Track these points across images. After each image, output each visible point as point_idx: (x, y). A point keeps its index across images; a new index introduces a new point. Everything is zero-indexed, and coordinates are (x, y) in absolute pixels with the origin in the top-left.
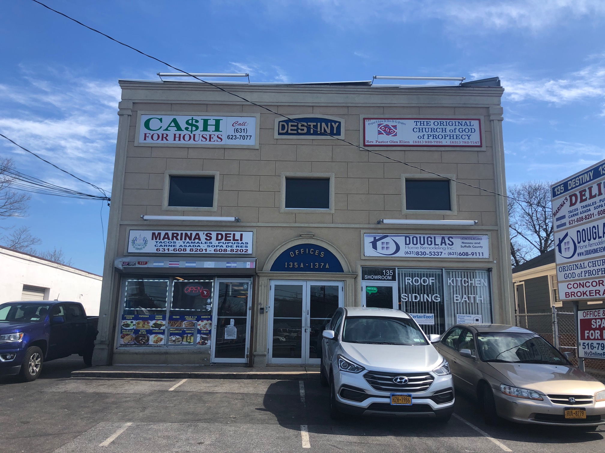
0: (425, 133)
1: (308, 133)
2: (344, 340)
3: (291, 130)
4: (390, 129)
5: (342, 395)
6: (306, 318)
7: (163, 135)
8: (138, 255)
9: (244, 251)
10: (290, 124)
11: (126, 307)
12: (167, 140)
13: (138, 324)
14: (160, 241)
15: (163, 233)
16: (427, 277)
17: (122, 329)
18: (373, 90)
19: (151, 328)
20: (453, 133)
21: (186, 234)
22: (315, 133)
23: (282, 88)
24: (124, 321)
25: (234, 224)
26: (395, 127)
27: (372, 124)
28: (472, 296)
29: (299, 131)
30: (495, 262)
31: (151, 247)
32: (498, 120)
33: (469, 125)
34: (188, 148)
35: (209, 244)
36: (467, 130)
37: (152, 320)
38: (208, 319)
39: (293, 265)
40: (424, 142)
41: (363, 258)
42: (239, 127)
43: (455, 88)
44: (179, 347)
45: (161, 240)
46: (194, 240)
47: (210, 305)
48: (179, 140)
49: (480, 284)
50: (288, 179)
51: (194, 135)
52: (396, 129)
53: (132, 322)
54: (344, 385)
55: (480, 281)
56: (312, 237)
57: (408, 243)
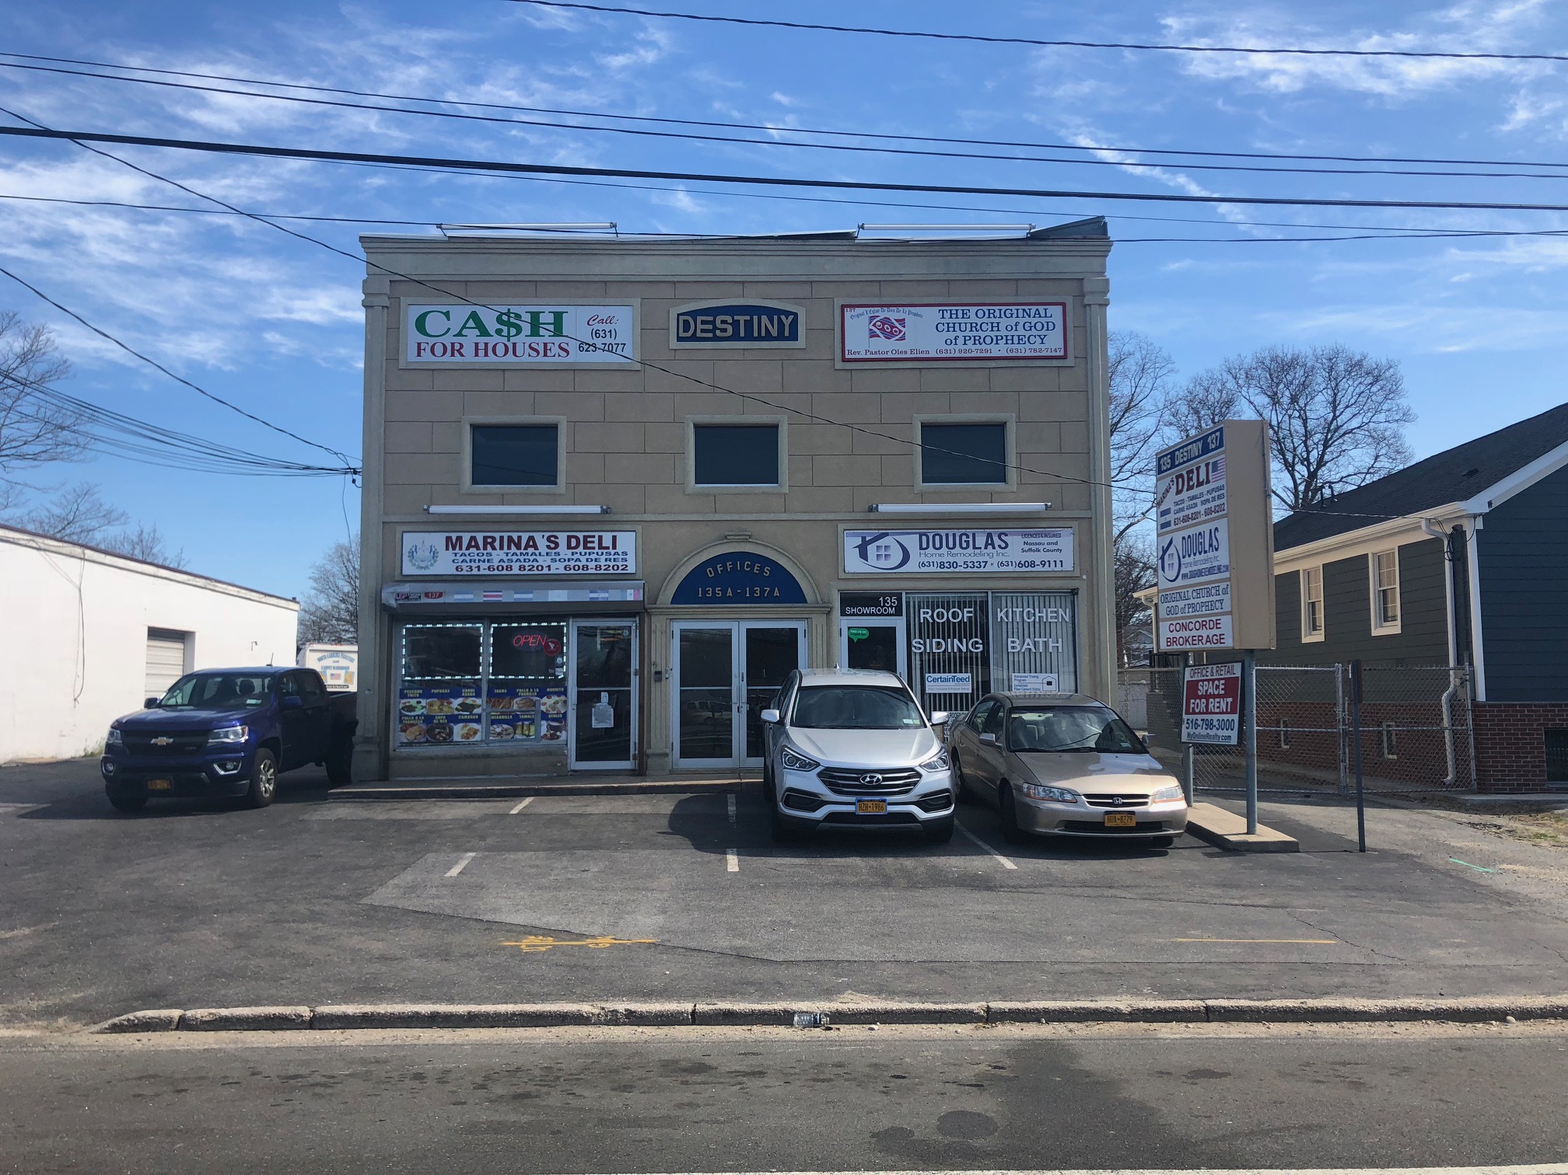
0: (958, 333)
1: (736, 337)
3: (703, 331)
4: (892, 327)
5: (787, 804)
6: (739, 687)
7: (453, 345)
8: (422, 578)
9: (621, 568)
10: (699, 319)
11: (405, 675)
12: (462, 355)
13: (431, 705)
14: (461, 552)
15: (466, 538)
16: (959, 608)
17: (401, 715)
18: (860, 248)
19: (456, 712)
20: (1013, 333)
21: (510, 539)
22: (749, 337)
23: (682, 247)
24: (404, 701)
25: (600, 518)
26: (902, 321)
27: (858, 316)
28: (1041, 640)
29: (718, 333)
30: (1084, 577)
31: (445, 564)
32: (1100, 305)
33: (1043, 315)
34: (504, 370)
35: (554, 557)
36: (1039, 326)
37: (456, 697)
38: (559, 694)
39: (714, 592)
40: (957, 351)
41: (842, 575)
42: (601, 327)
43: (1019, 243)
44: (510, 744)
45: (464, 551)
46: (525, 549)
47: (562, 667)
48: (486, 355)
49: (1056, 618)
50: (698, 427)
51: (514, 345)
52: (904, 327)
53: (419, 703)
54: (790, 789)
55: (1056, 612)
56: (748, 538)
57: (924, 546)
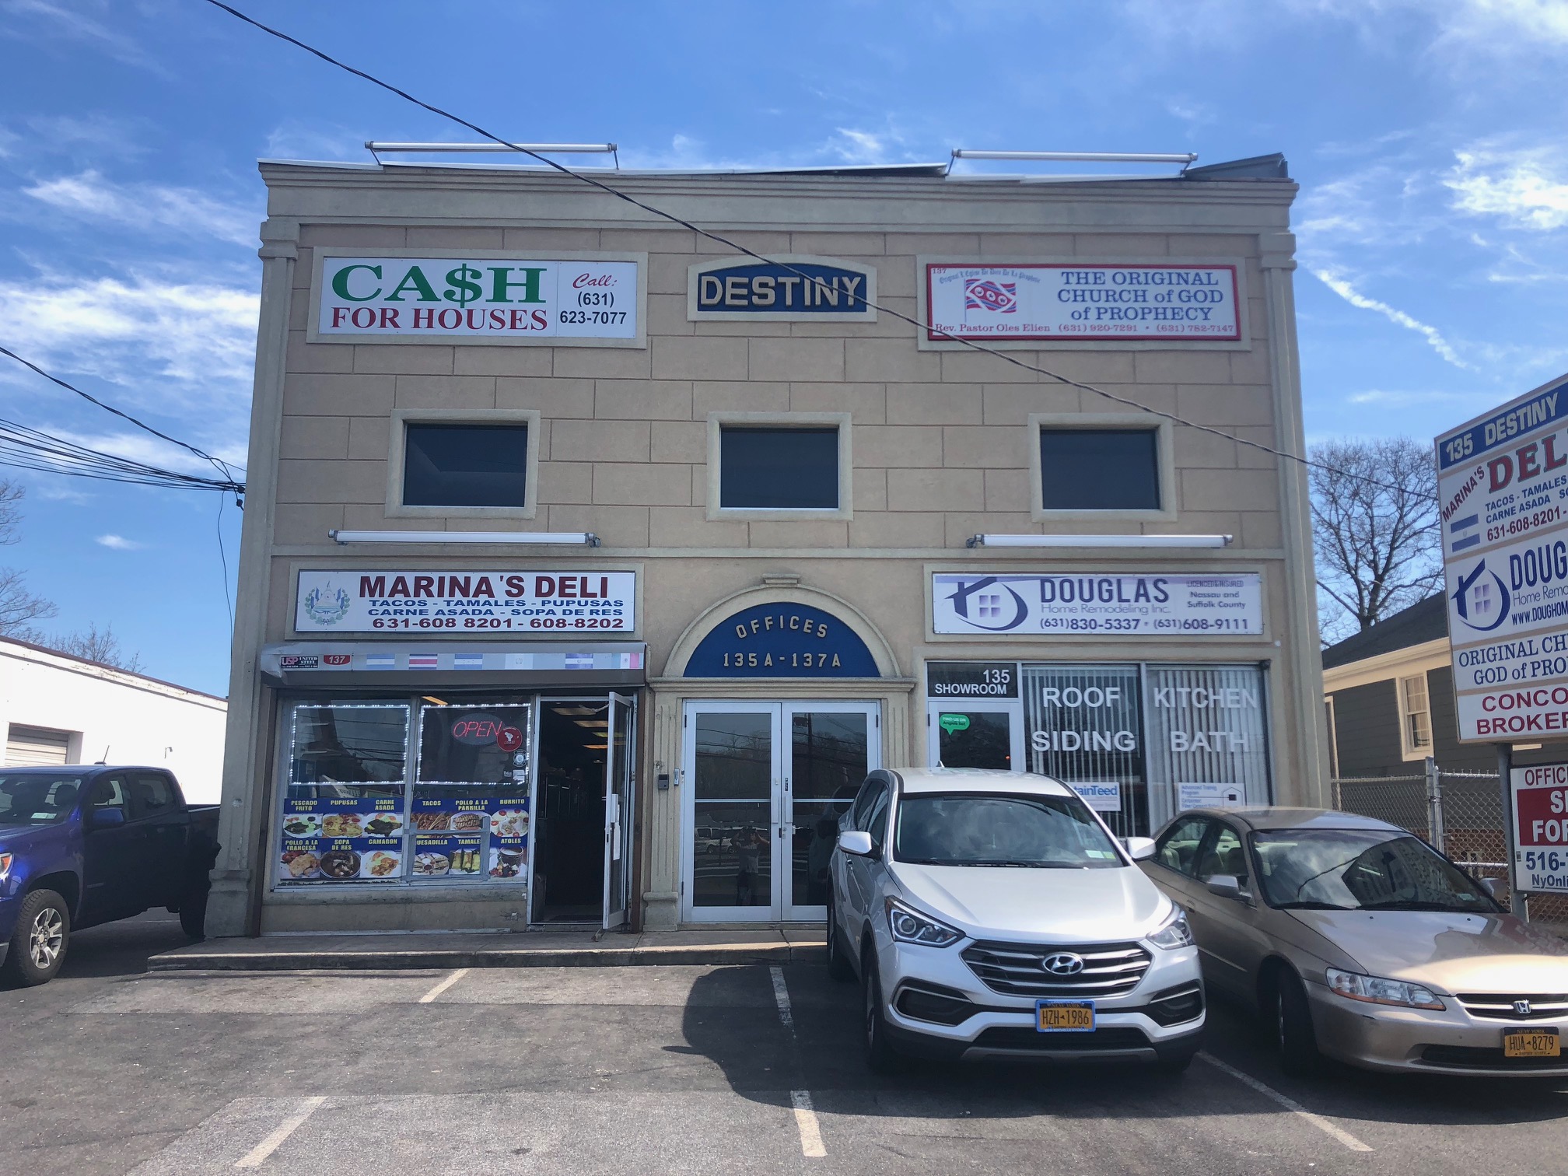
0: (1089, 304)
1: (779, 305)
2: (898, 857)
3: (733, 297)
4: (998, 294)
5: (904, 1007)
6: (781, 799)
7: (384, 311)
8: (324, 637)
9: (613, 624)
10: (729, 280)
11: (294, 779)
12: (396, 325)
13: (329, 823)
14: (382, 599)
15: (390, 579)
16: (1099, 687)
17: (285, 838)
18: (952, 189)
19: (365, 835)
20: (1165, 304)
21: (454, 580)
22: (798, 305)
23: (707, 185)
24: (290, 816)
25: (583, 552)
26: (1010, 287)
27: (950, 279)
28: (1218, 734)
29: (755, 300)
30: (1278, 643)
31: (359, 616)
32: (1283, 269)
33: (1205, 280)
34: (454, 347)
35: (516, 607)
36: (1200, 296)
37: (365, 812)
38: (517, 808)
39: (746, 659)
40: (1088, 329)
41: (930, 638)
42: (592, 290)
43: (1170, 184)
44: (441, 882)
45: (386, 598)
46: (476, 595)
47: (524, 768)
48: (430, 325)
49: (1238, 702)
50: (727, 430)
51: (470, 312)
52: (1014, 294)
53: (311, 819)
54: (908, 981)
55: (1237, 694)
56: (795, 584)
57: (1048, 596)
